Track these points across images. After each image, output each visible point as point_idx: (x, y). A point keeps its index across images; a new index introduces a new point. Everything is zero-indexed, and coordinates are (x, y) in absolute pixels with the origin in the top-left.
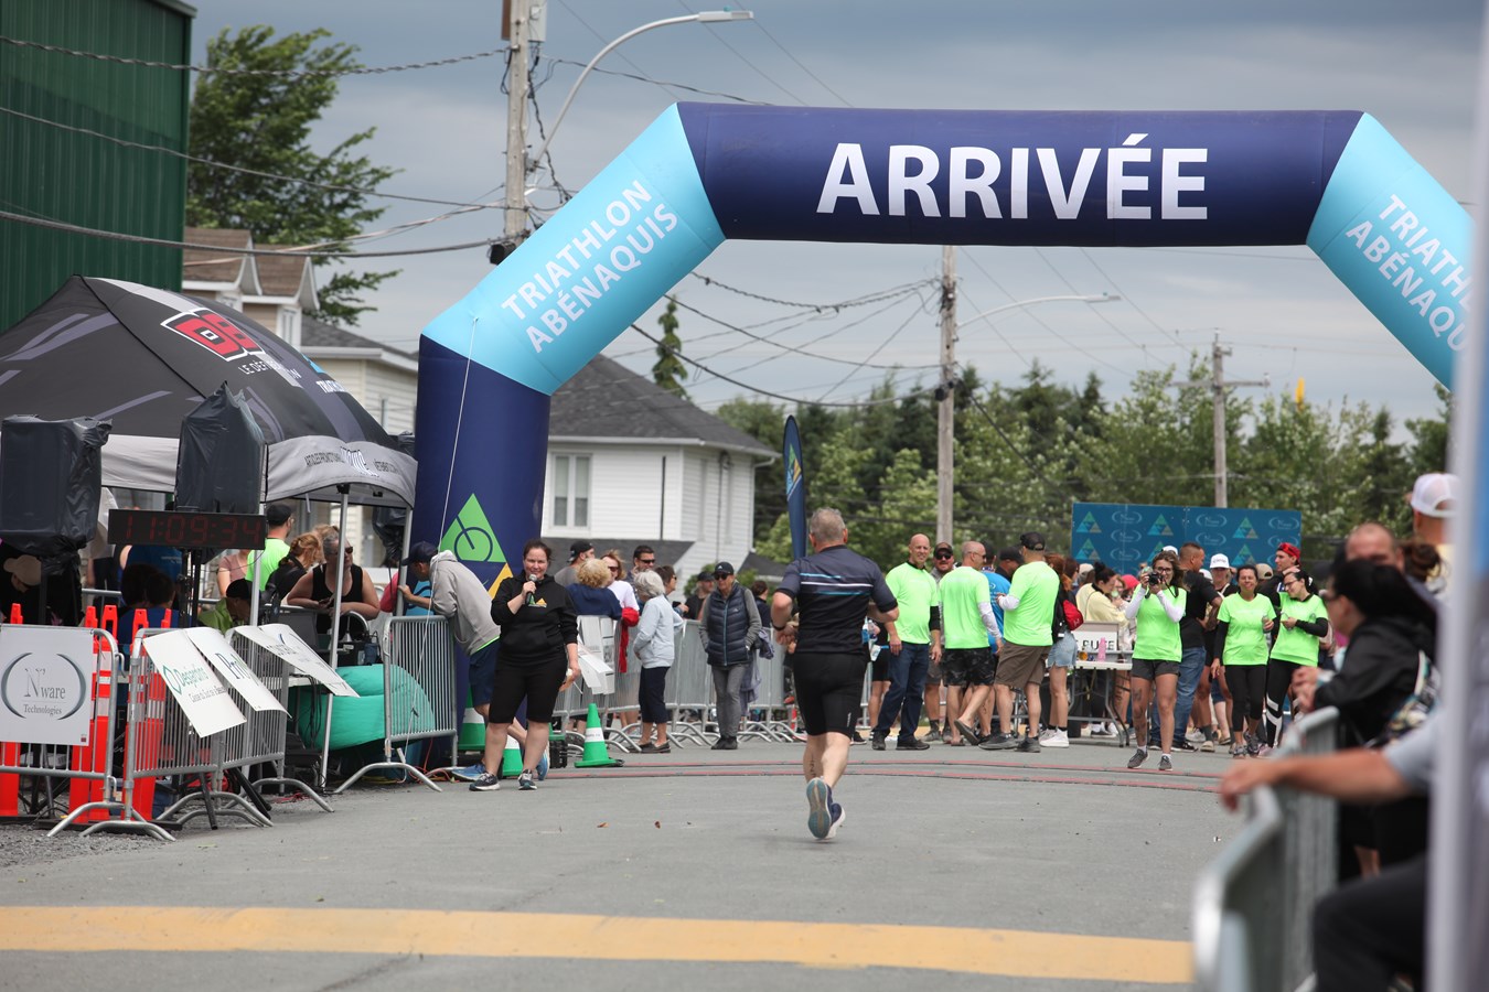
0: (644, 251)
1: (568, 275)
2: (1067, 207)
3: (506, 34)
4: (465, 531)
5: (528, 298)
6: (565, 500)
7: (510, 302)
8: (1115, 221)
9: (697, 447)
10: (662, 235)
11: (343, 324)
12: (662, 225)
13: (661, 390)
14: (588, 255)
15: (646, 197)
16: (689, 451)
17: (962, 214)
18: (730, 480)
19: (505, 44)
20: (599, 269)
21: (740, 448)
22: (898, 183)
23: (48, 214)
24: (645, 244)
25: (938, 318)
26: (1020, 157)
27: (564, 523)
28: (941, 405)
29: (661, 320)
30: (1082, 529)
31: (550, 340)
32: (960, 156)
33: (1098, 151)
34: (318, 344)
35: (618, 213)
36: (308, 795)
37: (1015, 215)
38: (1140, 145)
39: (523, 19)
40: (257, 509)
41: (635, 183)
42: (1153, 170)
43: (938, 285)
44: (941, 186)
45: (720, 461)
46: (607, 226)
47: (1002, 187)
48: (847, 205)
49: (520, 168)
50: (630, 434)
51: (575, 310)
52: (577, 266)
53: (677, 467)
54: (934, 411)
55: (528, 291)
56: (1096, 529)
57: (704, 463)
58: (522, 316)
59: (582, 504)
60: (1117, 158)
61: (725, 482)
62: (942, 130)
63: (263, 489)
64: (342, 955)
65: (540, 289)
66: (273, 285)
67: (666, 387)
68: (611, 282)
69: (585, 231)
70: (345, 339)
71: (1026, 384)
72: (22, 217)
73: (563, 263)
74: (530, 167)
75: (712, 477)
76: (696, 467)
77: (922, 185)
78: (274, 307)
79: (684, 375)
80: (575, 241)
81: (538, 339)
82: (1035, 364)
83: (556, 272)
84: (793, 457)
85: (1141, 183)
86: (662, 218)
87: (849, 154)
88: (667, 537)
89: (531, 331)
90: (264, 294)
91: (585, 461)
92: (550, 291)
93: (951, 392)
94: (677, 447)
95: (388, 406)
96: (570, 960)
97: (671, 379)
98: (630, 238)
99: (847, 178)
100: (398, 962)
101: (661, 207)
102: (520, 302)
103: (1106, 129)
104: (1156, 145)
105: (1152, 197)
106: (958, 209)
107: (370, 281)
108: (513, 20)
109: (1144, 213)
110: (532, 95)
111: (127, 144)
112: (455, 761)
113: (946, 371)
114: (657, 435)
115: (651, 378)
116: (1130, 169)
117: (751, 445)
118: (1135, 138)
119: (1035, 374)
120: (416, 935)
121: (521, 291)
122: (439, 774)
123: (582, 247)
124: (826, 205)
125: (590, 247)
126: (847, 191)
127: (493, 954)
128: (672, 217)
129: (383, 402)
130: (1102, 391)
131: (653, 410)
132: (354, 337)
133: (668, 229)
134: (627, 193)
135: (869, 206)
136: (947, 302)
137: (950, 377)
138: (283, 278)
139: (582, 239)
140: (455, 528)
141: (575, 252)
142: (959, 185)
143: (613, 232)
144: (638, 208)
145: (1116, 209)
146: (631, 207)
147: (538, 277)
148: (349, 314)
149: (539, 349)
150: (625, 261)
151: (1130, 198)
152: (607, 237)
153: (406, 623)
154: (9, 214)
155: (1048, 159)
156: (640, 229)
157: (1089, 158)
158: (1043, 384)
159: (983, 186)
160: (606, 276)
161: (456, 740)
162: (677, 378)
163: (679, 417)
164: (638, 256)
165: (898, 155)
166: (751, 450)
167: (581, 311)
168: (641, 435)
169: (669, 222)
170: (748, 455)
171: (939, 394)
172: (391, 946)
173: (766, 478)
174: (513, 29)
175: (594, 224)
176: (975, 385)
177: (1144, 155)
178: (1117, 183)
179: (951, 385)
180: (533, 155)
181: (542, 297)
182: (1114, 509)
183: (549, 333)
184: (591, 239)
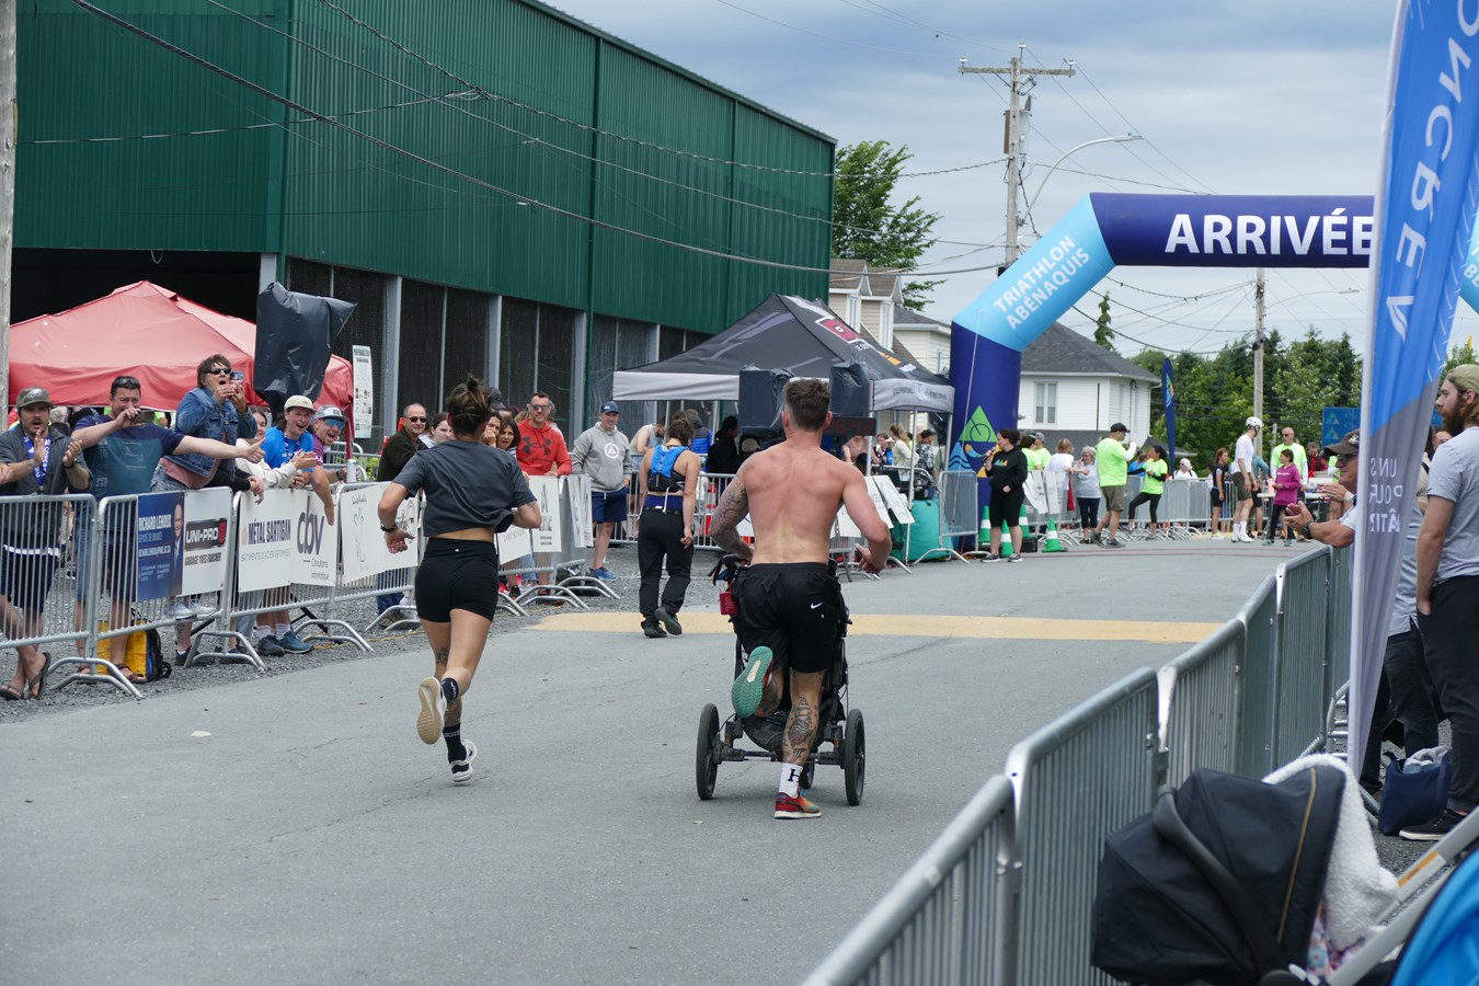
0: (1071, 274)
1: (1029, 287)
2: (1301, 248)
3: (1006, 151)
4: (975, 426)
5: (1008, 300)
6: (1042, 408)
7: (998, 303)
8: (1327, 255)
9: (1118, 377)
10: (1080, 265)
11: (915, 311)
12: (1081, 260)
13: (1099, 346)
14: (1040, 277)
15: (1072, 245)
16: (1112, 379)
17: (1245, 252)
18: (1137, 396)
19: (1007, 156)
20: (1046, 284)
21: (1142, 378)
22: (1209, 236)
23: (758, 257)
24: (1071, 270)
25: (1255, 303)
26: (1276, 221)
27: (1042, 422)
28: (1256, 352)
29: (1100, 305)
30: (1328, 422)
31: (1019, 322)
32: (1243, 221)
33: (1318, 218)
34: (902, 322)
35: (1057, 254)
36: (899, 566)
37: (1273, 252)
38: (1341, 215)
39: (1016, 142)
40: (868, 415)
41: (1067, 238)
42: (1348, 228)
43: (1254, 284)
44: (1232, 237)
45: (1131, 385)
46: (1051, 261)
47: (1266, 238)
48: (1182, 248)
49: (1014, 224)
50: (1080, 371)
51: (1033, 306)
52: (1034, 282)
53: (1106, 388)
54: (1252, 355)
55: (1008, 296)
56: (1336, 422)
57: (1122, 386)
58: (1004, 309)
59: (1052, 410)
60: (1328, 221)
61: (1133, 397)
62: (1233, 207)
63: (871, 403)
64: (916, 637)
65: (1014, 295)
66: (878, 290)
67: (1102, 344)
68: (1053, 291)
69: (1039, 264)
70: (918, 319)
71: (1307, 339)
72: (744, 259)
73: (1027, 281)
74: (1020, 223)
75: (1126, 395)
76: (1117, 389)
77: (1222, 237)
78: (879, 302)
79: (1112, 337)
80: (1034, 269)
81: (1013, 322)
82: (1311, 328)
83: (1023, 286)
84: (1169, 382)
85: (1342, 235)
86: (1080, 256)
87: (1182, 221)
88: (1100, 429)
89: (1010, 318)
90: (874, 295)
91: (1054, 385)
92: (1020, 296)
93: (1262, 345)
94: (1106, 377)
95: (942, 356)
96: (1031, 640)
97: (1105, 339)
98: (1063, 267)
99: (1181, 234)
100: (946, 640)
101: (1080, 250)
102: (1004, 302)
103: (1323, 206)
104: (1350, 214)
105: (1348, 243)
106: (1242, 249)
107: (928, 286)
108: (1010, 143)
109: (1343, 251)
110: (1021, 184)
111: (799, 217)
112: (977, 548)
113: (1259, 333)
114: (1094, 371)
115: (1093, 339)
116: (1336, 228)
117: (1148, 376)
118: (1338, 211)
119: (1312, 334)
120: (954, 628)
121: (1005, 296)
122: (969, 555)
123: (1037, 272)
124: (1170, 248)
125: (1042, 273)
126: (1182, 240)
127: (994, 637)
128: (1087, 256)
129: (939, 354)
130: (1350, 342)
131: (1093, 356)
132: (922, 317)
133: (1085, 261)
134: (1062, 243)
135: (1193, 248)
136: (1260, 294)
137: (1261, 337)
138: (884, 286)
139: (1037, 268)
140: (971, 424)
141: (1033, 275)
142: (1243, 237)
143: (1054, 264)
144: (1068, 250)
145: (1328, 249)
146: (1063, 250)
147: (1013, 288)
148: (919, 305)
149: (1014, 327)
150: (1060, 279)
151: (1336, 243)
152: (1051, 266)
153: (949, 475)
154: (738, 258)
155: (1291, 222)
156: (1069, 262)
157: (1313, 221)
158: (1316, 339)
159: (1256, 237)
160: (1050, 288)
161: (977, 537)
162: (1108, 338)
163: (1108, 361)
164: (1068, 276)
165: (1209, 220)
166: (1148, 379)
167: (1037, 307)
168: (1086, 371)
169: (1084, 258)
170: (1147, 382)
171: (1255, 347)
172: (941, 633)
173: (1157, 394)
174: (1010, 148)
175: (1044, 260)
176: (1278, 340)
177: (1343, 220)
178: (1329, 236)
179: (1262, 341)
180: (1021, 217)
181: (1015, 299)
182: (1347, 411)
183: (1020, 319)
184: (1042, 268)
